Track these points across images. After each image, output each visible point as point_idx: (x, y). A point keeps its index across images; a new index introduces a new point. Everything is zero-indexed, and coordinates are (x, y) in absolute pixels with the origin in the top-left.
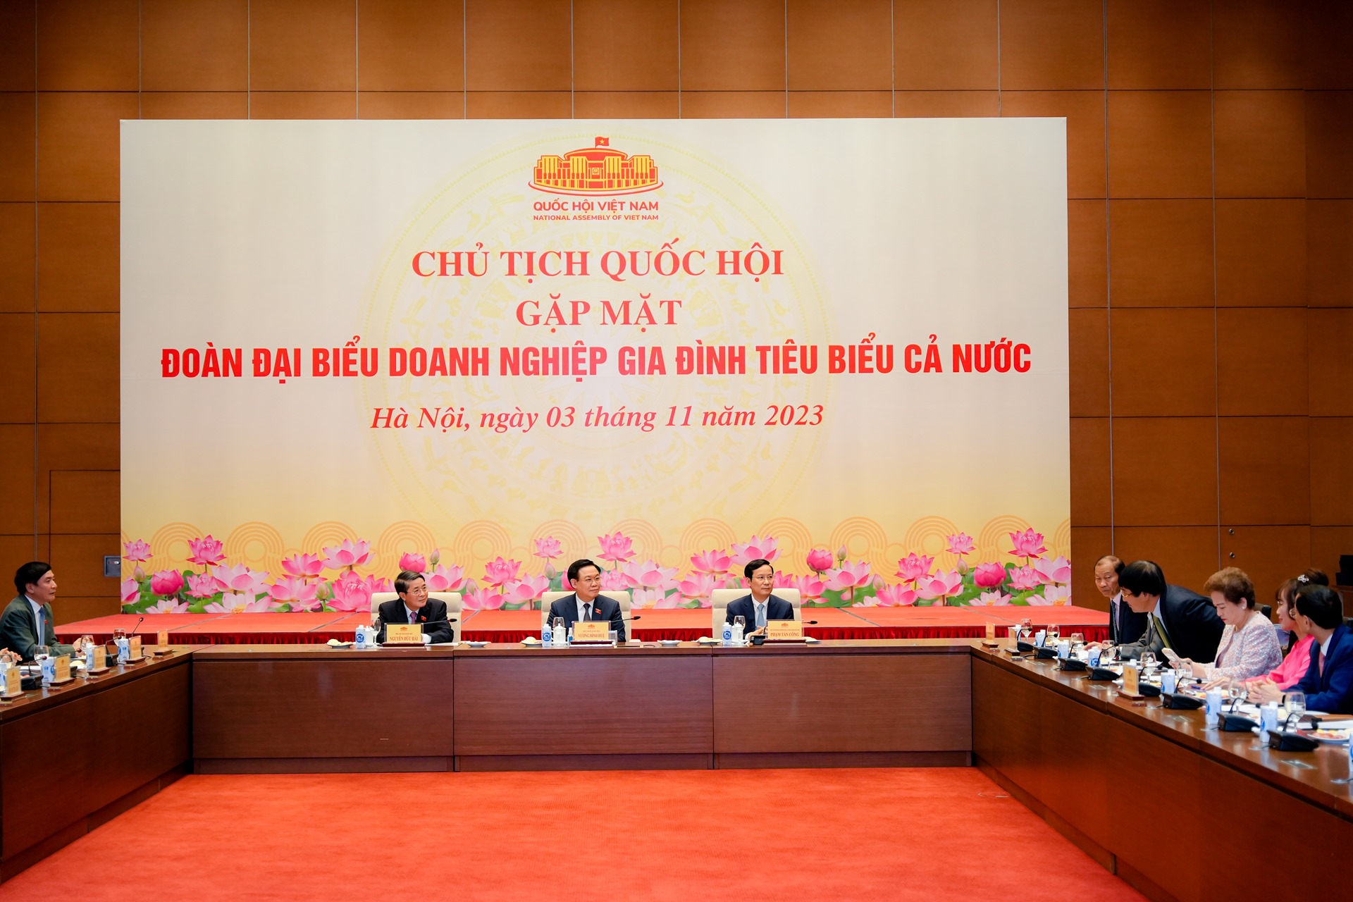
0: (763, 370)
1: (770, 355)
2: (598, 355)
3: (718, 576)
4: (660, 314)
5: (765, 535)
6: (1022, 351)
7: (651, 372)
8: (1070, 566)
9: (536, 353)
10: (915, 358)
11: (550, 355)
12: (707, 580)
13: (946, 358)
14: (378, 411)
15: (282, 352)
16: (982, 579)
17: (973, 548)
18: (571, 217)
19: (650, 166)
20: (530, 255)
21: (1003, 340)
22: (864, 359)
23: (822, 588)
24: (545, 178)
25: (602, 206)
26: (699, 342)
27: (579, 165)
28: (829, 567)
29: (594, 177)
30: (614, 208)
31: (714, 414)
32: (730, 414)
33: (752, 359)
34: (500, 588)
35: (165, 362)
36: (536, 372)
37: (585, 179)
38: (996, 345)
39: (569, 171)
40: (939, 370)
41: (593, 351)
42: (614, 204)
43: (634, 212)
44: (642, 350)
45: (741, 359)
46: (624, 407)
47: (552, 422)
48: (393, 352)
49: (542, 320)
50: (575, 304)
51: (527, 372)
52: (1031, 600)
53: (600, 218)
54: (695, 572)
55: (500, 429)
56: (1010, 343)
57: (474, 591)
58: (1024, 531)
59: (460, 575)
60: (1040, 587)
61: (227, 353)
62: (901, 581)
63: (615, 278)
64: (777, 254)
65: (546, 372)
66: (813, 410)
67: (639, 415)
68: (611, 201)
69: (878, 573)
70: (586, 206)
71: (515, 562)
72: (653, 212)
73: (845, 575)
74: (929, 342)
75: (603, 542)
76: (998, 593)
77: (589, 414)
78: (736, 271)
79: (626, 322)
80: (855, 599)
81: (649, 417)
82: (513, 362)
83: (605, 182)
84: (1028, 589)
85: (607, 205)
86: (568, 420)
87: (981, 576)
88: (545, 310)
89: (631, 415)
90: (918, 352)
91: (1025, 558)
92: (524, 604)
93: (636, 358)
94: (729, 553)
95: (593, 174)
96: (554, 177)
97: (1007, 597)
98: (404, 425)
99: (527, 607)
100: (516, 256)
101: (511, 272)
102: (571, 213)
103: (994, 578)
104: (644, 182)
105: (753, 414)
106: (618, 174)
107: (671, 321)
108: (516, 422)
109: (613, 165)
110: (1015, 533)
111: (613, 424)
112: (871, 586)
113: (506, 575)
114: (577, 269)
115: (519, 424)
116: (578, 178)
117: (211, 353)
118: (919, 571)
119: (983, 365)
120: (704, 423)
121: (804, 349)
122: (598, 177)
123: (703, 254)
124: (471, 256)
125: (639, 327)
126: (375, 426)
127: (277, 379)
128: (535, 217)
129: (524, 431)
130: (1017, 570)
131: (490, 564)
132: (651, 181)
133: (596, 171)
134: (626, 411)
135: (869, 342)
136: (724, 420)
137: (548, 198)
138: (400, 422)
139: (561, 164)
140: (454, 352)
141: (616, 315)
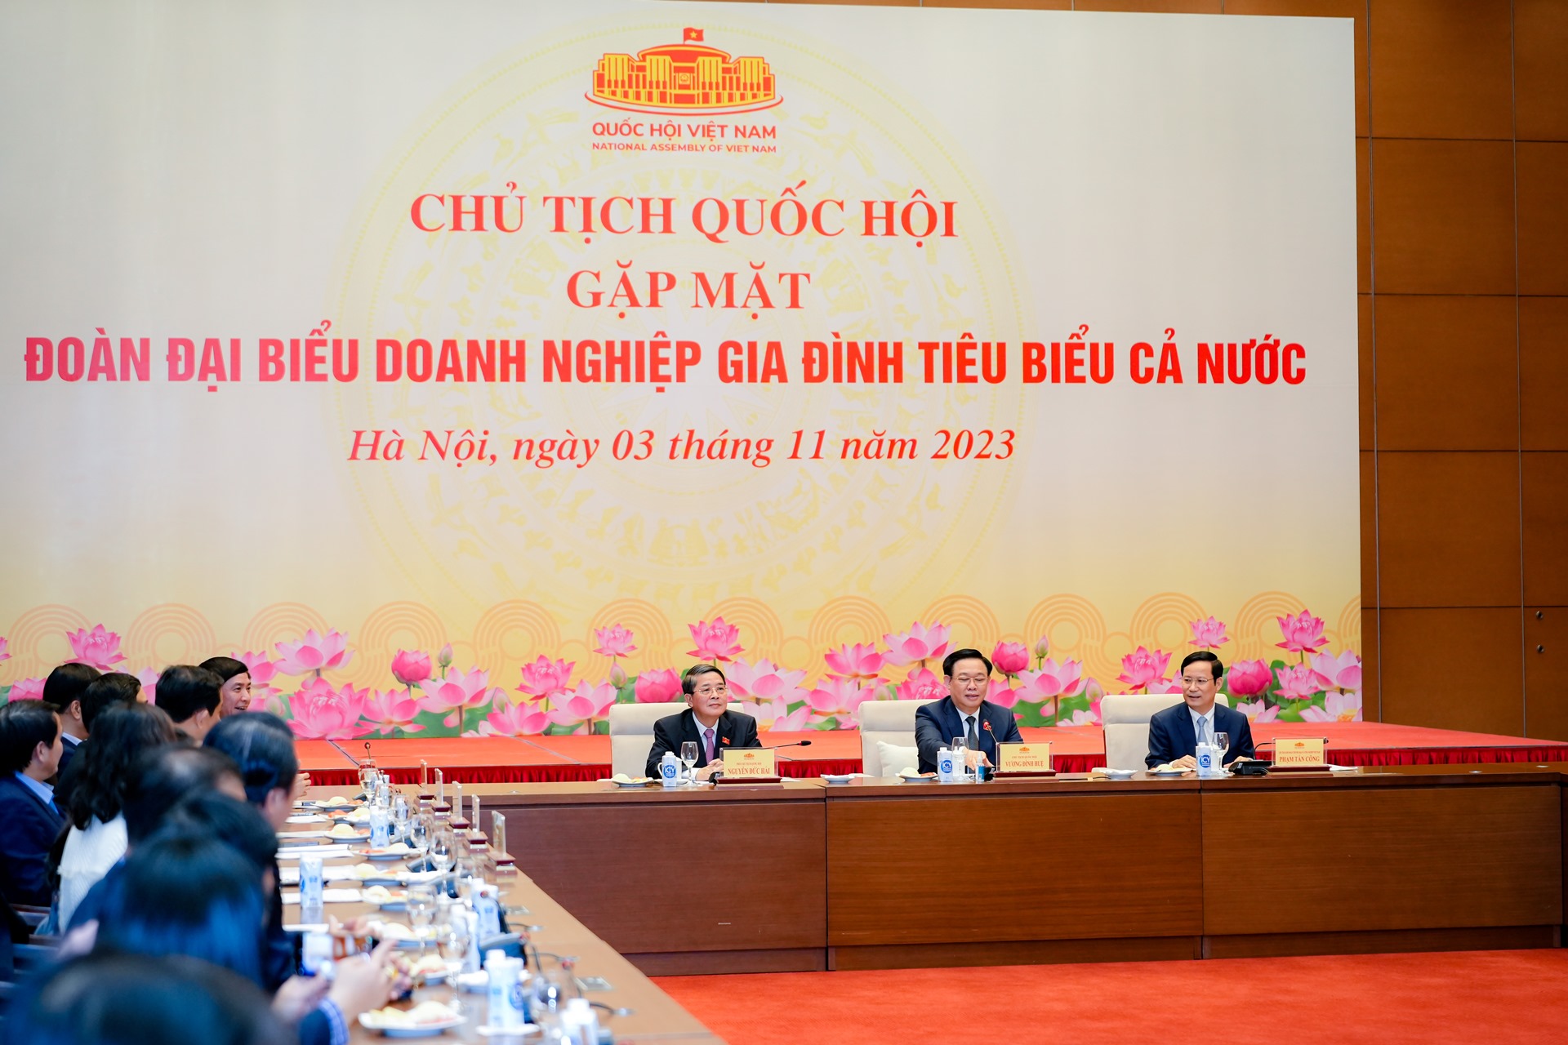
0: (929, 377)
1: (938, 355)
2: (688, 354)
3: (864, 683)
4: (779, 293)
5: (932, 621)
6: (1294, 353)
7: (765, 379)
8: (1360, 665)
9: (596, 349)
10: (1144, 362)
11: (618, 353)
12: (848, 688)
13: (1189, 362)
14: (359, 434)
15: (212, 344)
16: (1238, 685)
17: (1226, 639)
18: (648, 146)
19: (764, 73)
20: (587, 202)
21: (1267, 337)
22: (1072, 362)
23: (1013, 699)
24: (609, 86)
25: (694, 130)
26: (836, 335)
27: (659, 68)
28: (1023, 668)
29: (682, 87)
30: (711, 134)
31: (858, 442)
32: (881, 442)
33: (913, 362)
34: (542, 702)
35: (31, 358)
36: (596, 377)
37: (668, 91)
38: (1258, 344)
39: (644, 77)
40: (1178, 379)
41: (681, 346)
42: (711, 128)
43: (740, 141)
44: (752, 346)
45: (897, 361)
46: (726, 431)
47: (621, 453)
48: (381, 345)
49: (605, 300)
50: (654, 277)
51: (583, 378)
52: (1308, 714)
53: (690, 148)
54: (830, 677)
55: (543, 463)
56: (1277, 342)
57: (504, 707)
58: (1297, 615)
59: (484, 682)
60: (1320, 695)
61: (126, 344)
62: (1126, 687)
63: (713, 238)
64: (949, 207)
65: (610, 378)
66: (1000, 437)
67: (748, 442)
68: (706, 124)
69: (1092, 676)
70: (670, 130)
71: (566, 662)
72: (768, 141)
73: (1047, 680)
74: (1165, 339)
75: (696, 632)
76: (1260, 705)
77: (675, 441)
78: (890, 231)
79: (730, 303)
80: (1061, 714)
81: (764, 445)
82: (560, 361)
83: (698, 95)
84: (1302, 698)
85: (701, 129)
86: (645, 449)
87: (1237, 679)
88: (609, 285)
89: (737, 443)
90: (1149, 353)
91: (1298, 654)
92: (578, 726)
93: (744, 358)
94: (880, 648)
95: (681, 83)
96: (623, 86)
97: (1273, 710)
98: (398, 457)
99: (583, 731)
100: (567, 204)
101: (559, 227)
102: (648, 140)
103: (1256, 683)
104: (754, 96)
105: (914, 442)
106: (717, 84)
107: (795, 303)
108: (566, 452)
109: (709, 70)
110: (1285, 617)
111: (710, 455)
112: (1082, 695)
113: (553, 682)
114: (656, 223)
115: (571, 456)
116: (658, 87)
117: (102, 344)
118: (1151, 673)
119: (1239, 374)
120: (844, 456)
121: (986, 347)
122: (687, 87)
123: (841, 205)
124: (499, 201)
125: (749, 312)
126: (354, 457)
127: (205, 385)
128: (594, 145)
129: (579, 466)
130: (1288, 672)
131: (529, 667)
132: (765, 95)
133: (684, 78)
134: (730, 439)
135: (1079, 337)
136: (872, 451)
137: (613, 117)
138: (392, 452)
139: (633, 67)
140: (473, 346)
141: (714, 294)
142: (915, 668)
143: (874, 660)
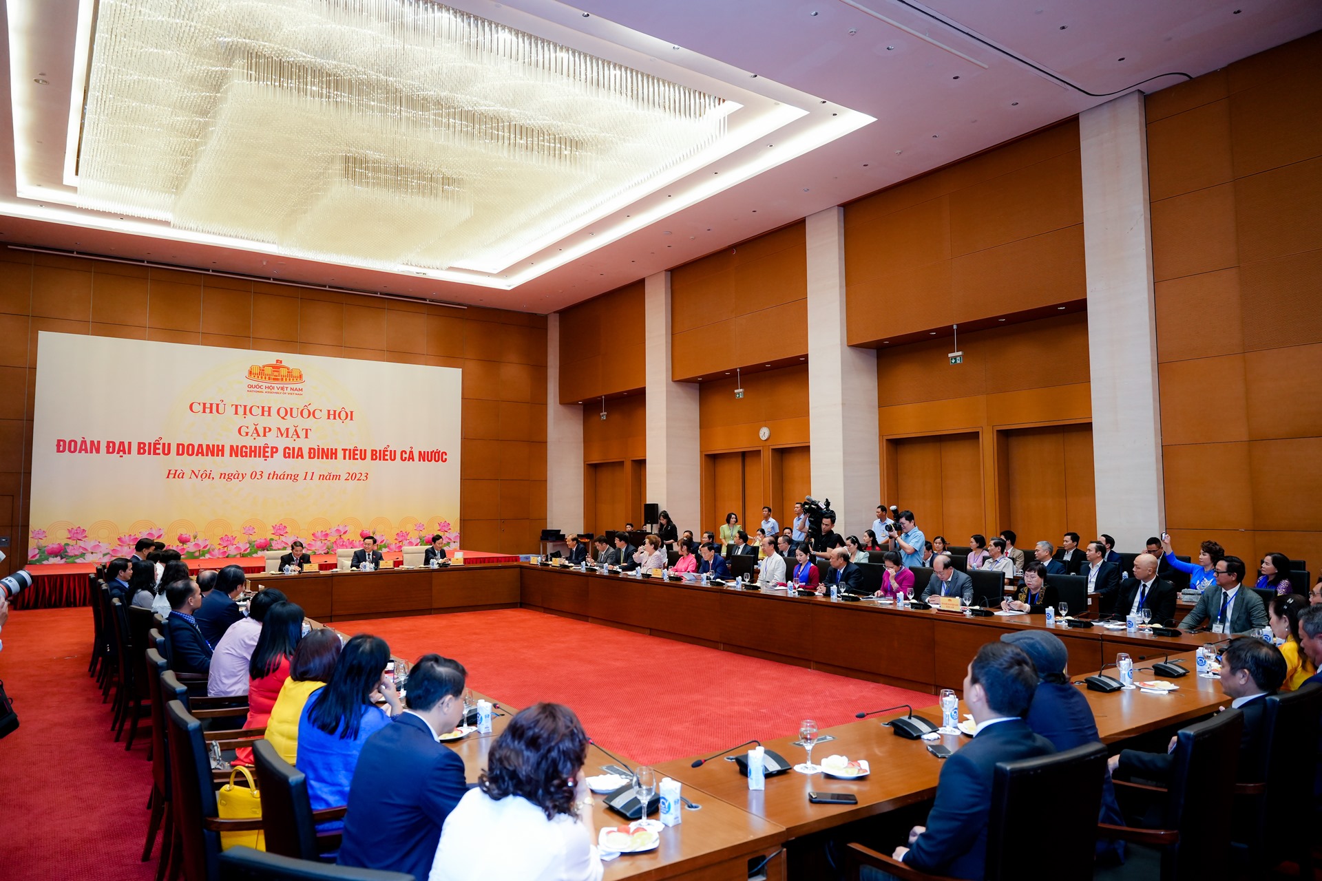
0: (345, 458)
1: (347, 452)
2: (274, 450)
3: (323, 541)
4: (302, 434)
5: (343, 524)
6: (444, 454)
7: (297, 458)
8: (459, 535)
9: (246, 448)
10: (404, 456)
11: (253, 449)
12: (318, 543)
13: (416, 456)
14: (170, 471)
15: (122, 443)
17: (425, 528)
18: (264, 392)
19: (300, 374)
20: (245, 406)
21: (437, 450)
22: (385, 455)
24: (253, 375)
25: (278, 388)
26: (318, 446)
27: (268, 371)
29: (275, 376)
31: (324, 476)
32: (330, 476)
33: (340, 454)
34: (226, 548)
35: (58, 446)
36: (246, 456)
37: (271, 377)
38: (435, 452)
39: (264, 373)
40: (413, 460)
41: (272, 448)
42: (283, 388)
43: (292, 392)
44: (294, 448)
45: (336, 453)
46: (285, 472)
47: (253, 477)
48: (178, 445)
49: (250, 434)
50: (265, 428)
51: (242, 456)
53: (277, 393)
55: (229, 480)
56: (440, 451)
57: (213, 550)
58: (443, 522)
59: (208, 543)
61: (92, 442)
62: (397, 542)
63: (283, 418)
64: (352, 412)
65: (250, 456)
66: (364, 475)
67: (291, 475)
68: (282, 386)
69: (388, 539)
70: (271, 388)
71: (234, 537)
72: (300, 392)
74: (410, 450)
75: (274, 528)
77: (270, 474)
78: (335, 418)
79: (287, 436)
81: (296, 476)
82: (235, 451)
83: (280, 378)
85: (280, 388)
86: (260, 477)
88: (251, 430)
89: (288, 475)
90: (406, 453)
93: (291, 452)
94: (328, 532)
96: (257, 375)
98: (182, 477)
99: (239, 556)
100: (239, 407)
101: (236, 413)
102: (264, 390)
104: (297, 380)
105: (340, 476)
106: (286, 376)
107: (307, 437)
108: (236, 477)
109: (283, 372)
110: (440, 523)
111: (280, 479)
113: (229, 542)
114: (266, 413)
115: (238, 478)
116: (268, 376)
117: (84, 442)
118: (405, 538)
119: (429, 459)
120: (319, 479)
121: (361, 450)
122: (277, 376)
123: (321, 411)
124: (218, 405)
125: (293, 439)
126: (168, 477)
127: (119, 455)
128: (248, 391)
129: (240, 481)
131: (222, 538)
132: (300, 380)
133: (276, 373)
134: (286, 474)
135: (387, 449)
136: (328, 478)
137: (254, 383)
138: (181, 476)
139: (260, 370)
140: (208, 446)
141: (283, 434)
142: (338, 537)
143: (327, 535)
